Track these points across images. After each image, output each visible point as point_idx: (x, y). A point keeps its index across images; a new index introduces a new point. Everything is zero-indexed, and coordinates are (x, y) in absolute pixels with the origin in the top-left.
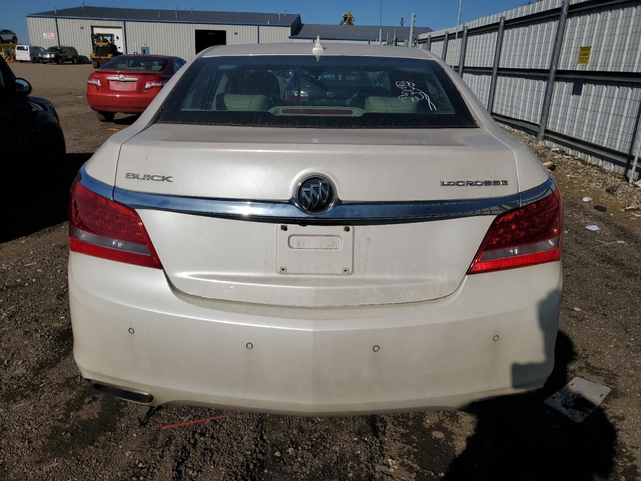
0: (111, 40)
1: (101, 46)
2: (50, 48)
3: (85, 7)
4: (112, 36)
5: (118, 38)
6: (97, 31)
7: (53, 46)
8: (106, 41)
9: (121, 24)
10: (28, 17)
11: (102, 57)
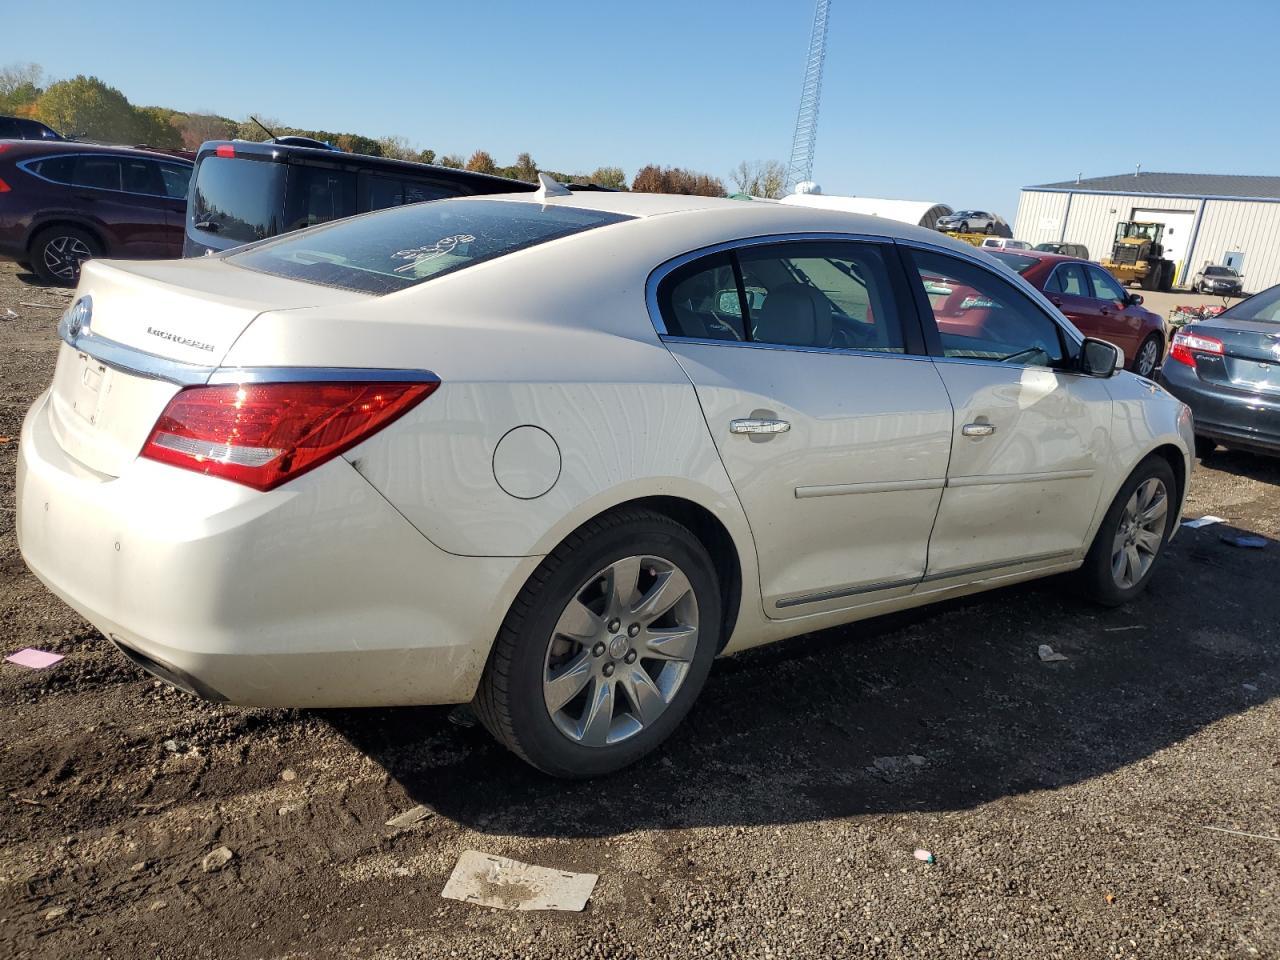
0: (1156, 236)
1: (1127, 245)
2: (1040, 245)
3: (1141, 175)
4: (1159, 226)
5: (1171, 231)
6: (1140, 217)
7: (1046, 242)
8: (1144, 235)
9: (1196, 205)
10: (1024, 190)
11: (1123, 266)
